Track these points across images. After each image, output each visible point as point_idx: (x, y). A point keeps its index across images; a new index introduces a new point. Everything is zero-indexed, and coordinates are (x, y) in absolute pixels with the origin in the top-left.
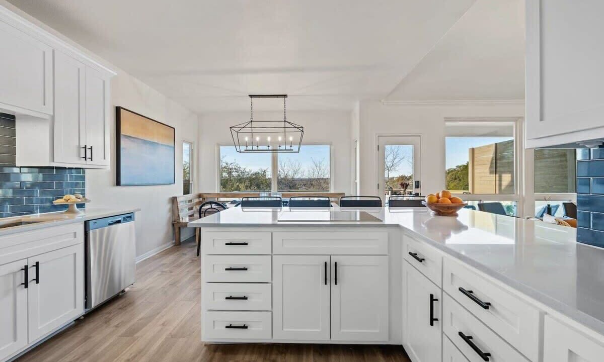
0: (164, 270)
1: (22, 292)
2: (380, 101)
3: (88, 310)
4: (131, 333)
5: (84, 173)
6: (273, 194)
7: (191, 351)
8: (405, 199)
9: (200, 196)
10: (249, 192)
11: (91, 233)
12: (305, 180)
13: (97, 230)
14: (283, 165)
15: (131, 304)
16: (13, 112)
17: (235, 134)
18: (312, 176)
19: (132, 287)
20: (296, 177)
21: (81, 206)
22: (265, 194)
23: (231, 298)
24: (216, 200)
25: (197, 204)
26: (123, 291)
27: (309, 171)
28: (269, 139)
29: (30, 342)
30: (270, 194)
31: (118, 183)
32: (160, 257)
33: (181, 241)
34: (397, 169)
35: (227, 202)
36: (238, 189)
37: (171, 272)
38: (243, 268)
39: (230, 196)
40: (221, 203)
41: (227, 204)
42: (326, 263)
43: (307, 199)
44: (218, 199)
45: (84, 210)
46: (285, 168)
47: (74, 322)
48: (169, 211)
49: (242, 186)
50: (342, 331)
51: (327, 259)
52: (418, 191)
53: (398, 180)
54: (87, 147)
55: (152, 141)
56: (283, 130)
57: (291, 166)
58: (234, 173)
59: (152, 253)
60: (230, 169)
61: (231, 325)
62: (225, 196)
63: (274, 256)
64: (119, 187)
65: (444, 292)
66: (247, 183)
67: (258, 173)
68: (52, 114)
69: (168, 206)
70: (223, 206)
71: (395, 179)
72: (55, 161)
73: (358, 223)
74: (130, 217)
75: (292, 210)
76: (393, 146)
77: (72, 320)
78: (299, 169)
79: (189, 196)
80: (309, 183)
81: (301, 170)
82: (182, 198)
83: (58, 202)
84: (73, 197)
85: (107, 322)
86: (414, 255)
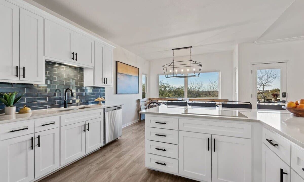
0: (134, 132)
1: (84, 134)
2: (254, 42)
3: (105, 144)
4: (119, 157)
5: (105, 89)
6: (185, 99)
7: (141, 170)
8: (276, 104)
9: (150, 99)
10: (174, 98)
11: (106, 113)
12: (205, 92)
13: (108, 112)
14: (192, 84)
15: (120, 144)
16: (83, 67)
17: (165, 69)
18: (209, 90)
19: (121, 138)
20: (201, 90)
21: (104, 102)
22: (180, 99)
23: (158, 149)
24: (157, 101)
25: (148, 103)
26: (117, 139)
27: (207, 87)
28: (182, 70)
29: (86, 152)
30: (183, 99)
31: (116, 93)
32: (132, 126)
33: (141, 120)
34: (271, 85)
35: (162, 102)
36: (169, 96)
37: (136, 133)
38: (164, 135)
39: (164, 100)
40: (158, 103)
41: (161, 103)
42: (208, 138)
43: (204, 102)
44: (158, 101)
45: (105, 104)
46: (194, 85)
47: (100, 148)
48: (136, 106)
49: (171, 95)
50: (219, 179)
51: (209, 136)
52: (284, 99)
53: (272, 92)
54: (105, 79)
55: (129, 74)
56: (190, 65)
57: (197, 84)
58: (167, 88)
59: (130, 124)
60: (165, 86)
61: (158, 162)
62: (161, 99)
63: (179, 131)
64: (117, 95)
65: (291, 169)
66: (173, 93)
67: (180, 88)
68: (94, 66)
69: (135, 104)
70: (159, 104)
71: (270, 91)
72: (95, 84)
73: (237, 118)
74: (120, 107)
75: (193, 108)
76: (267, 70)
77: (100, 147)
78: (202, 86)
79: (145, 99)
80: (208, 94)
81: (203, 86)
82: (142, 100)
83: (96, 100)
84: (100, 98)
85: (111, 150)
86: (270, 141)
